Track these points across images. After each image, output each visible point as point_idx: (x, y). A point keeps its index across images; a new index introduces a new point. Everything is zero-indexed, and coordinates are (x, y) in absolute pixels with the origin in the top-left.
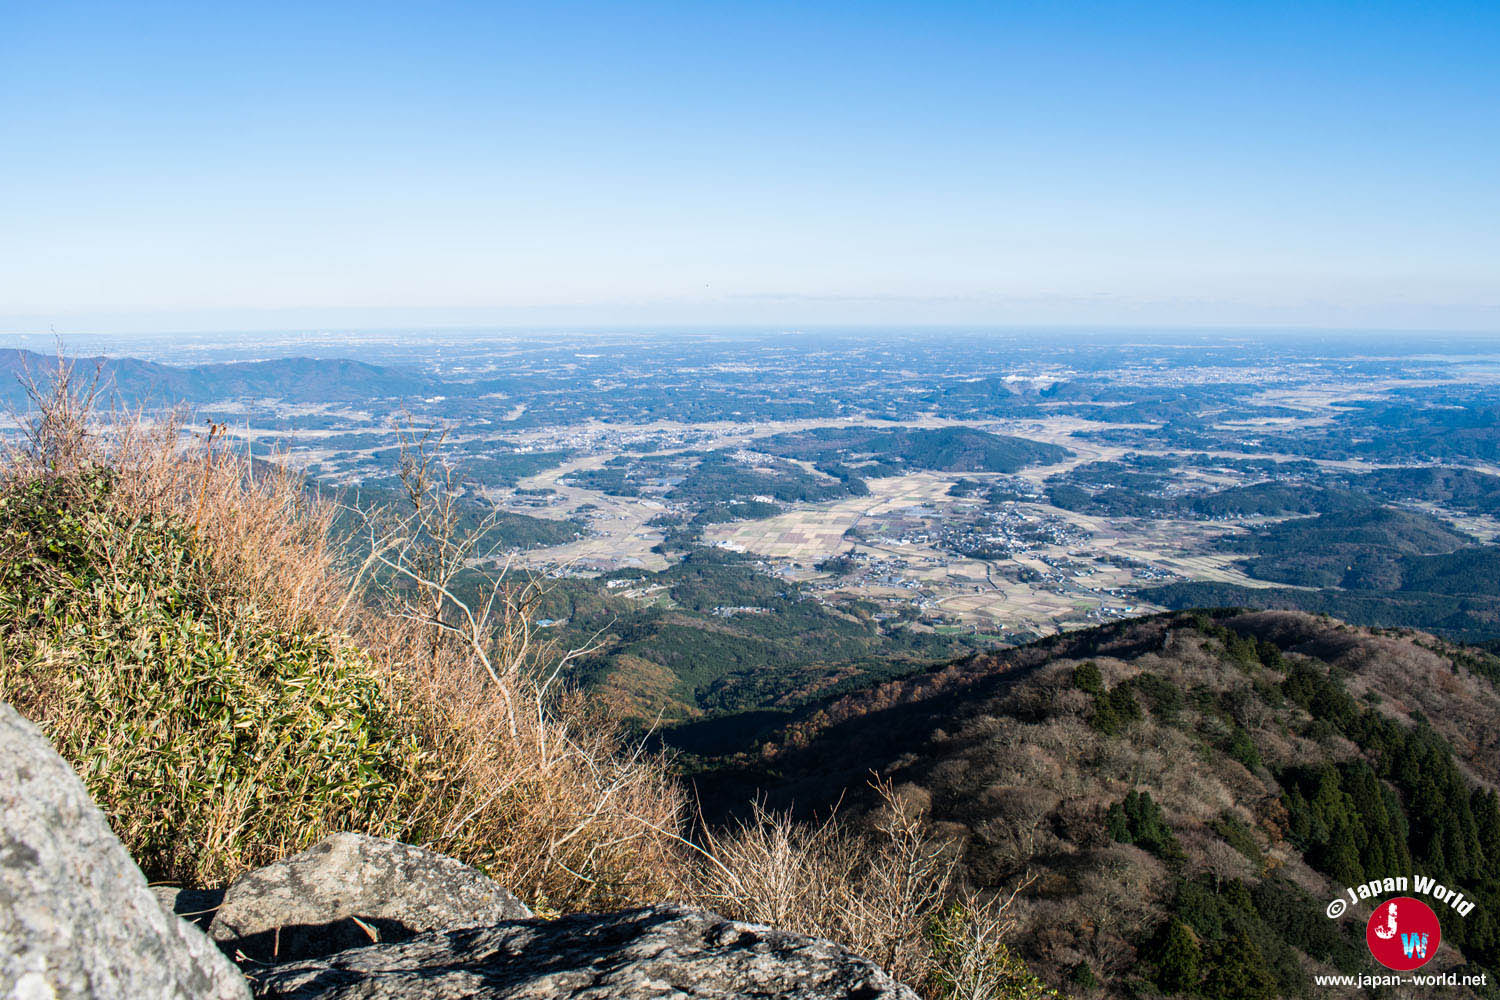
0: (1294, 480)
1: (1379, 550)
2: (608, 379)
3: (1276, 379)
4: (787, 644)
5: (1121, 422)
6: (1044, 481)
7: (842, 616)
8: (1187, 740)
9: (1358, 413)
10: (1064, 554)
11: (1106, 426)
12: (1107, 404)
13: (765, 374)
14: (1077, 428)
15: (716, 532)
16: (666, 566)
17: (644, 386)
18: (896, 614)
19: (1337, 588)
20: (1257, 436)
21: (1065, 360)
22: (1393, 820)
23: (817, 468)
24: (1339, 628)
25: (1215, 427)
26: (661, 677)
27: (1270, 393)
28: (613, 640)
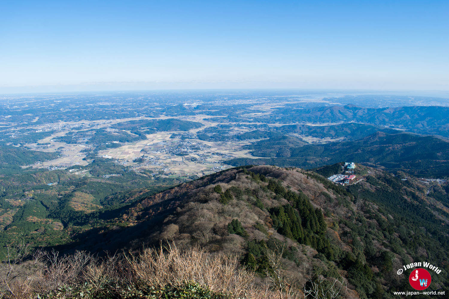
0: (262, 129)
1: (285, 147)
2: (65, 108)
3: (256, 102)
4: (126, 184)
5: (217, 116)
6: (197, 133)
7: (142, 175)
8: (245, 203)
9: (277, 111)
10: (203, 153)
11: (213, 117)
12: (212, 111)
13: (114, 105)
14: (205, 118)
15: (102, 153)
16: (87, 164)
17: (77, 110)
18: (158, 173)
19: (275, 157)
20: (252, 118)
21: (200, 99)
22: (297, 219)
23: (132, 132)
24: (278, 169)
25: (241, 116)
26: (89, 198)
27: (255, 106)
28: (72, 187)
